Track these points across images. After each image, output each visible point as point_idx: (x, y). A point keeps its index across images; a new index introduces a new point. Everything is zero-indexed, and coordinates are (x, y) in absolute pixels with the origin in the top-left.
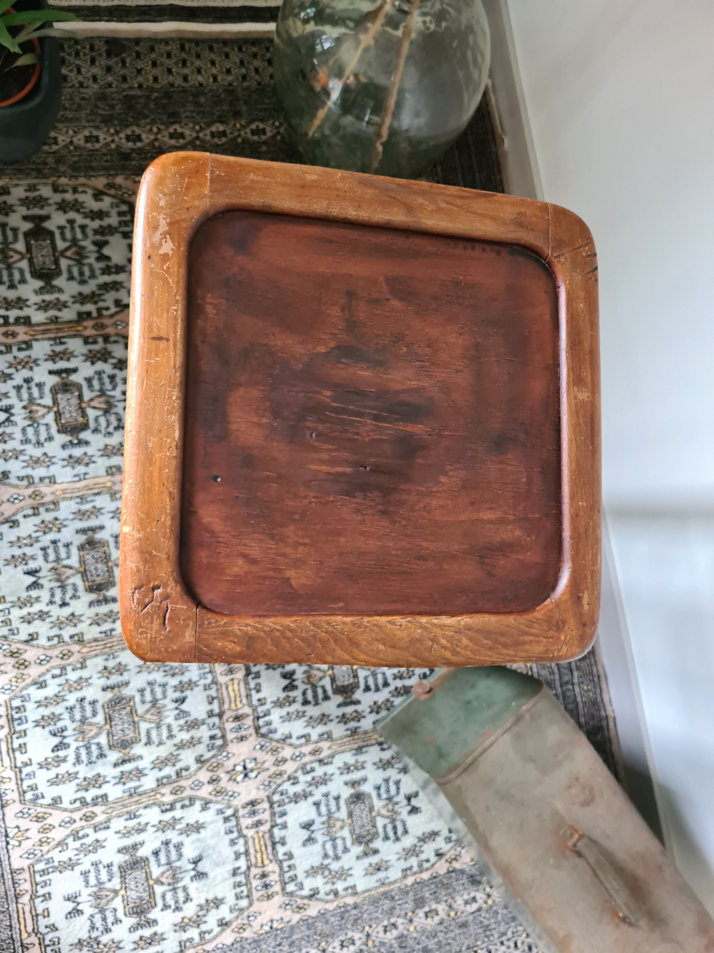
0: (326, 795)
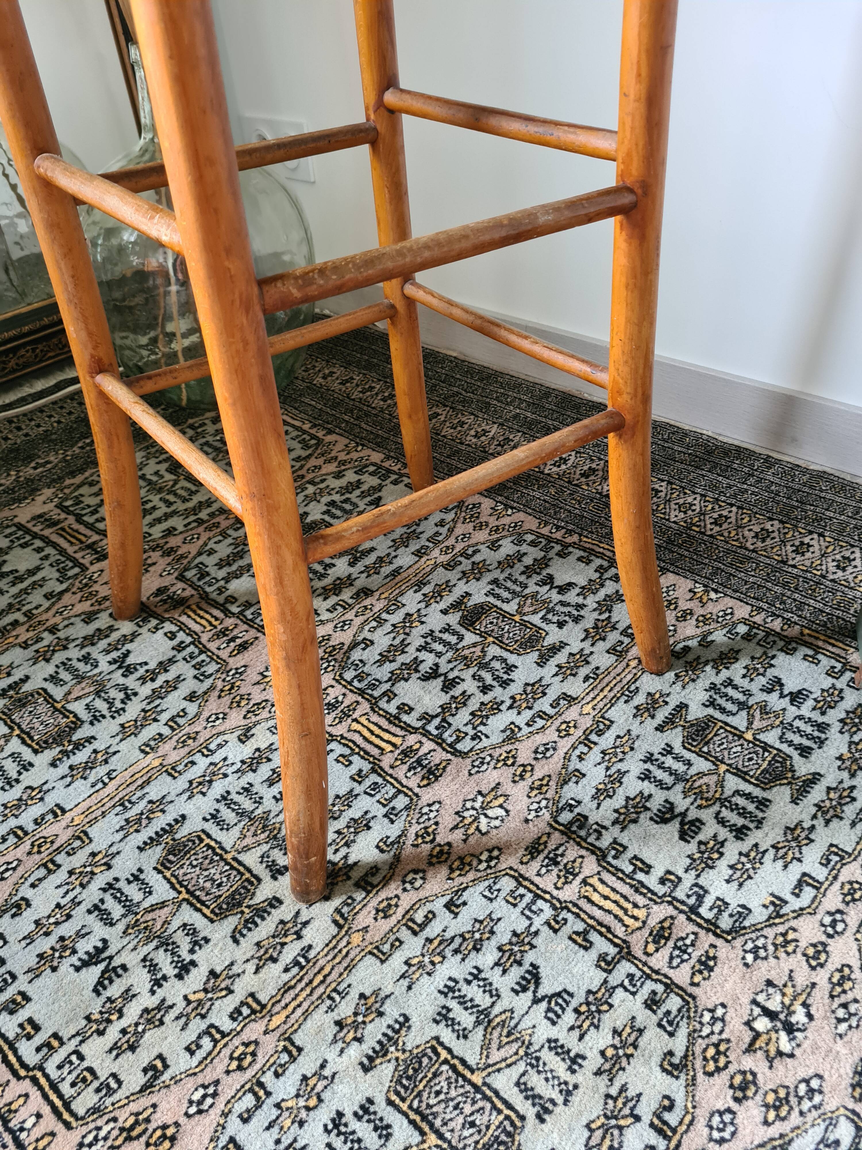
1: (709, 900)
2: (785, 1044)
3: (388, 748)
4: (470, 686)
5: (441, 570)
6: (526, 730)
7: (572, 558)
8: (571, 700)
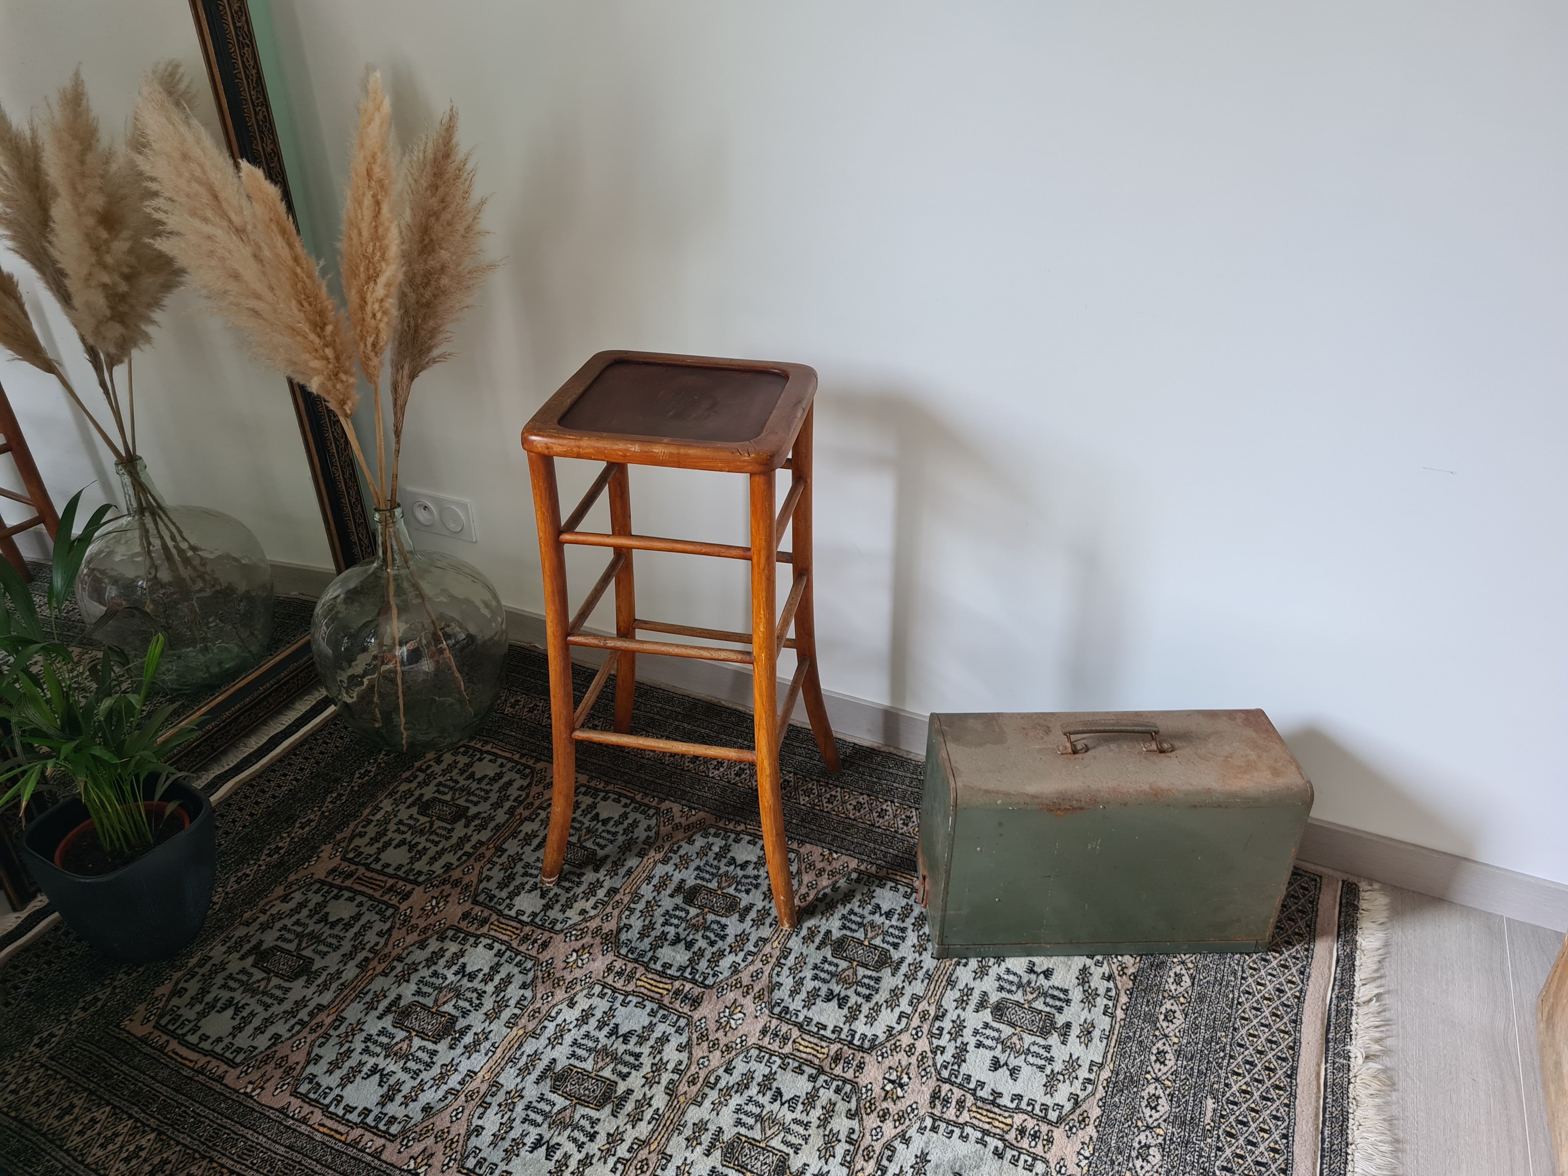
0: (976, 1032)
1: (857, 1036)
2: (900, 1093)
3: (665, 992)
4: (702, 943)
5: (660, 865)
6: (743, 965)
7: (744, 843)
8: (765, 941)
